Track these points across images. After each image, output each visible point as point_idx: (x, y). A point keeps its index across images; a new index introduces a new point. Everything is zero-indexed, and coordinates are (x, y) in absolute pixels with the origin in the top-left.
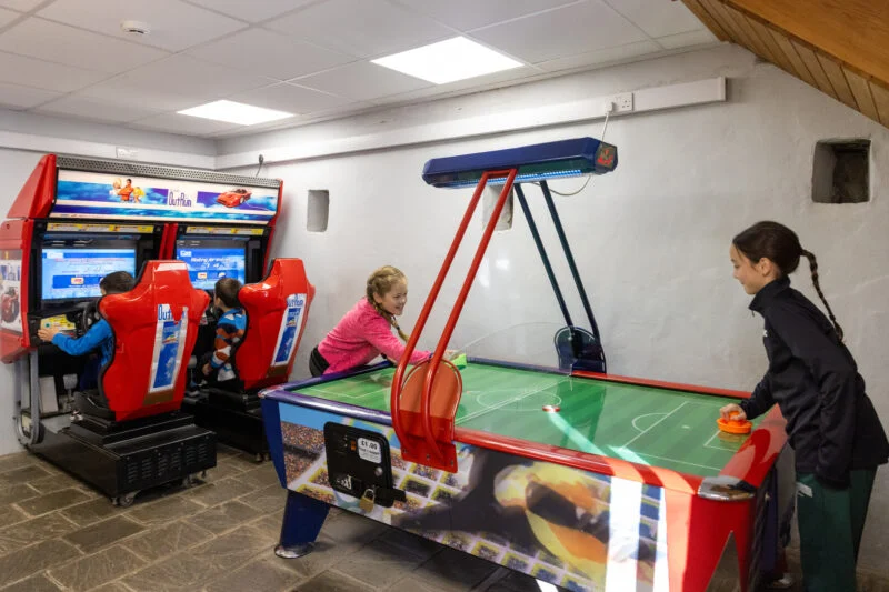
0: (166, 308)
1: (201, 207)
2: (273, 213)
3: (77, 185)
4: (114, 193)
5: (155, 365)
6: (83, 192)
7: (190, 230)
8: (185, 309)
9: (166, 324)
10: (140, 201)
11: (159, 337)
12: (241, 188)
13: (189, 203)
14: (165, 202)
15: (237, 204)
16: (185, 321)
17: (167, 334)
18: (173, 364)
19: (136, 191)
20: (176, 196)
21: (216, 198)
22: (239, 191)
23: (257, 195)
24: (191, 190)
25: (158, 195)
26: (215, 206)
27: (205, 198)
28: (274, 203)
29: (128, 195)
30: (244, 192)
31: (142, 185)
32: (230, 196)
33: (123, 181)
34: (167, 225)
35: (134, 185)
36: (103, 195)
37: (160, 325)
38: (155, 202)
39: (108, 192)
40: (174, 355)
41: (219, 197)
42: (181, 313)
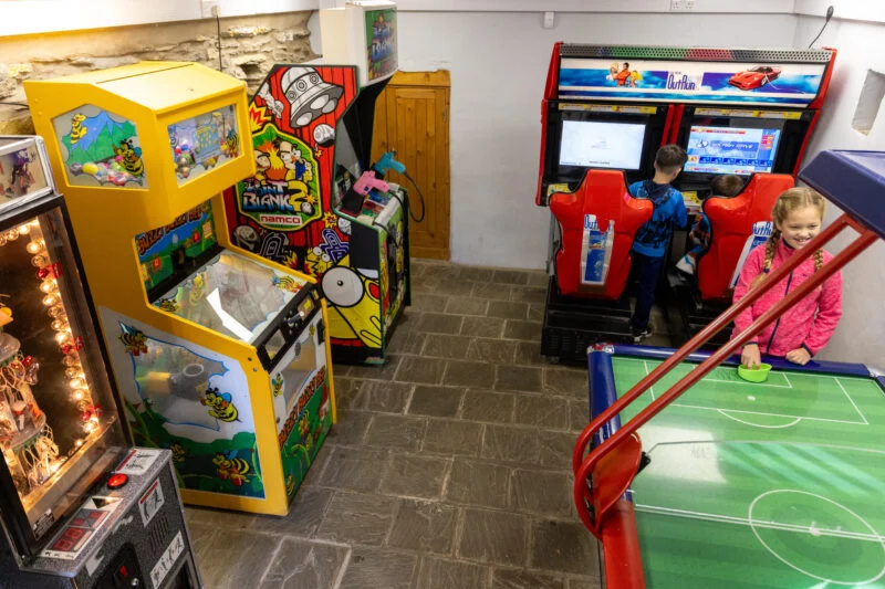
0: (592, 218)
1: (707, 90)
2: (812, 96)
3: (577, 71)
4: (610, 78)
5: (584, 264)
6: (581, 78)
7: (698, 112)
8: (612, 223)
9: (592, 233)
10: (636, 85)
11: (585, 242)
12: (765, 66)
13: (692, 86)
14: (663, 86)
15: (757, 86)
16: (611, 233)
17: (593, 241)
18: (601, 267)
19: (633, 75)
20: (677, 78)
21: (728, 80)
22: (761, 70)
23: (788, 73)
24: (696, 71)
25: (656, 79)
26: (726, 89)
27: (712, 80)
28: (815, 83)
29: (625, 79)
30: (769, 70)
31: (639, 68)
32: (747, 77)
33: (620, 65)
34: (671, 106)
35: (630, 69)
36: (599, 79)
37: (586, 232)
38: (652, 86)
39: (604, 77)
40: (602, 259)
41: (733, 78)
42: (608, 225)
